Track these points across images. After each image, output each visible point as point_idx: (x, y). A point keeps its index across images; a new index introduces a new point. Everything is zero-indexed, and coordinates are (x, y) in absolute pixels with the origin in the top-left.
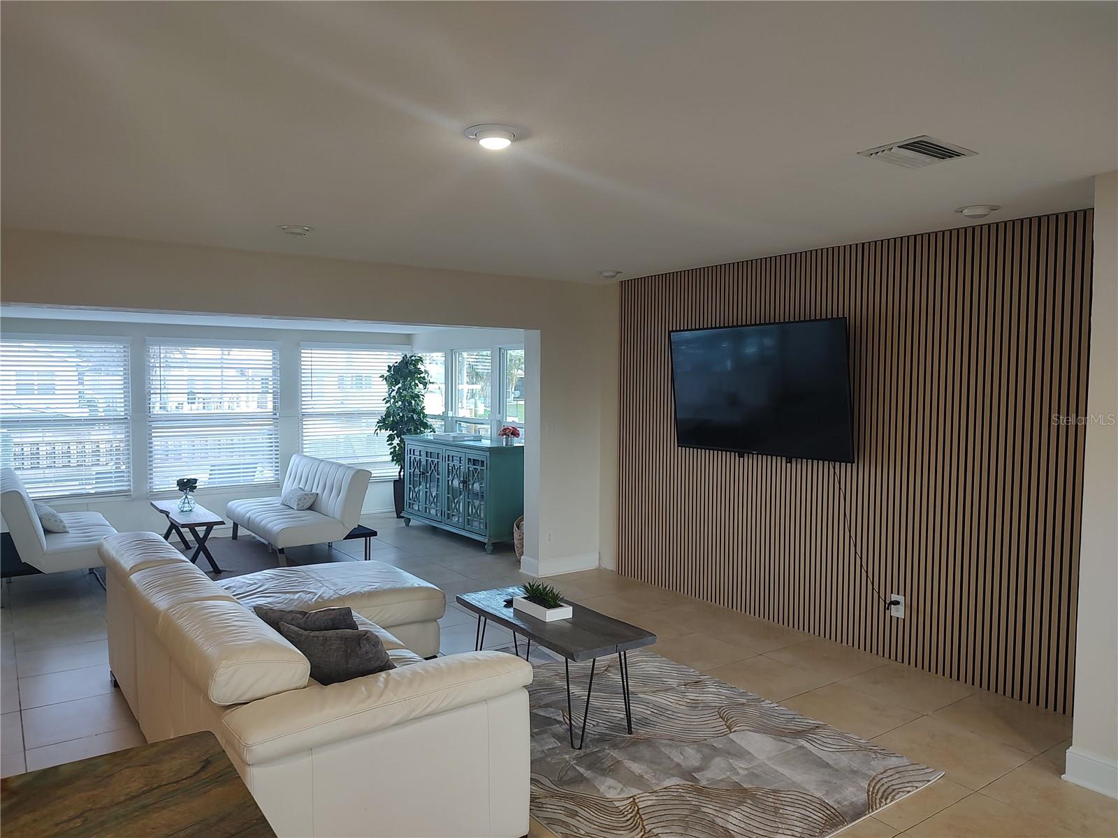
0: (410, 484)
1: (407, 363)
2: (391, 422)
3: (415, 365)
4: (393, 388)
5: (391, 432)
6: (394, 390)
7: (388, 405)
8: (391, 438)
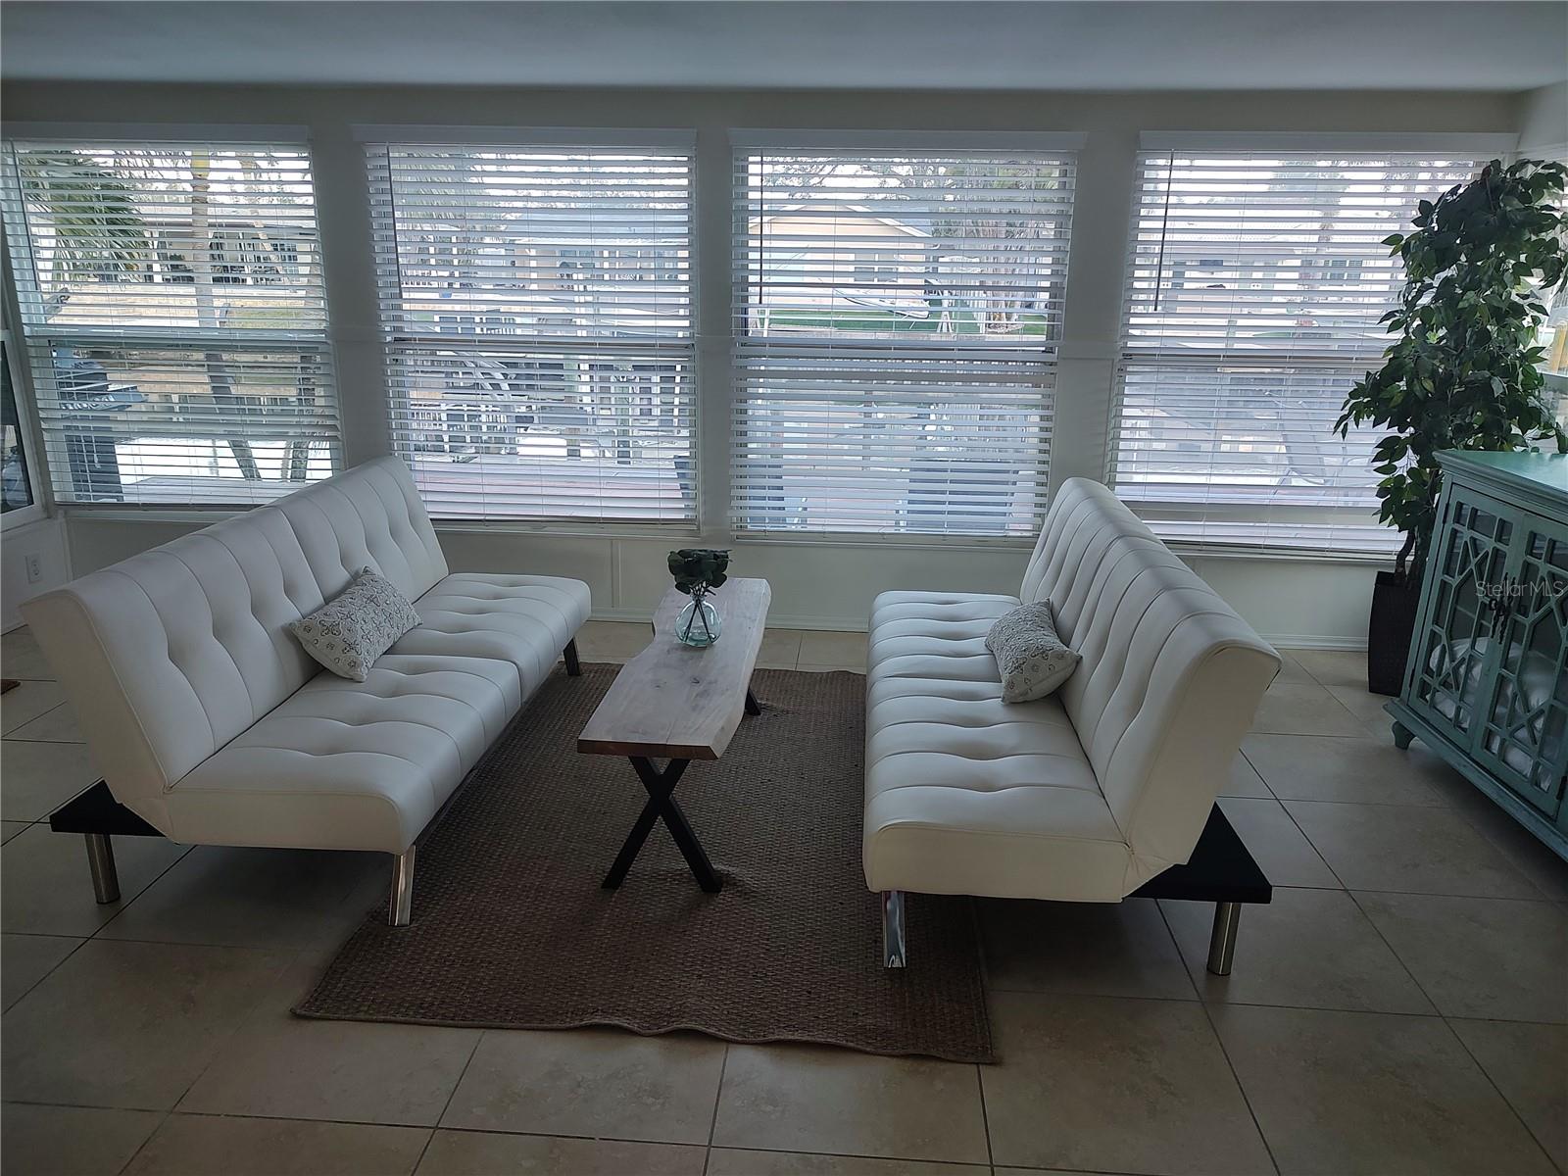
0: (1437, 621)
1: (1496, 190)
2: (1398, 399)
3: (1526, 199)
4: (1428, 281)
5: (1394, 431)
6: (1431, 286)
7: (1398, 335)
8: (1389, 450)
